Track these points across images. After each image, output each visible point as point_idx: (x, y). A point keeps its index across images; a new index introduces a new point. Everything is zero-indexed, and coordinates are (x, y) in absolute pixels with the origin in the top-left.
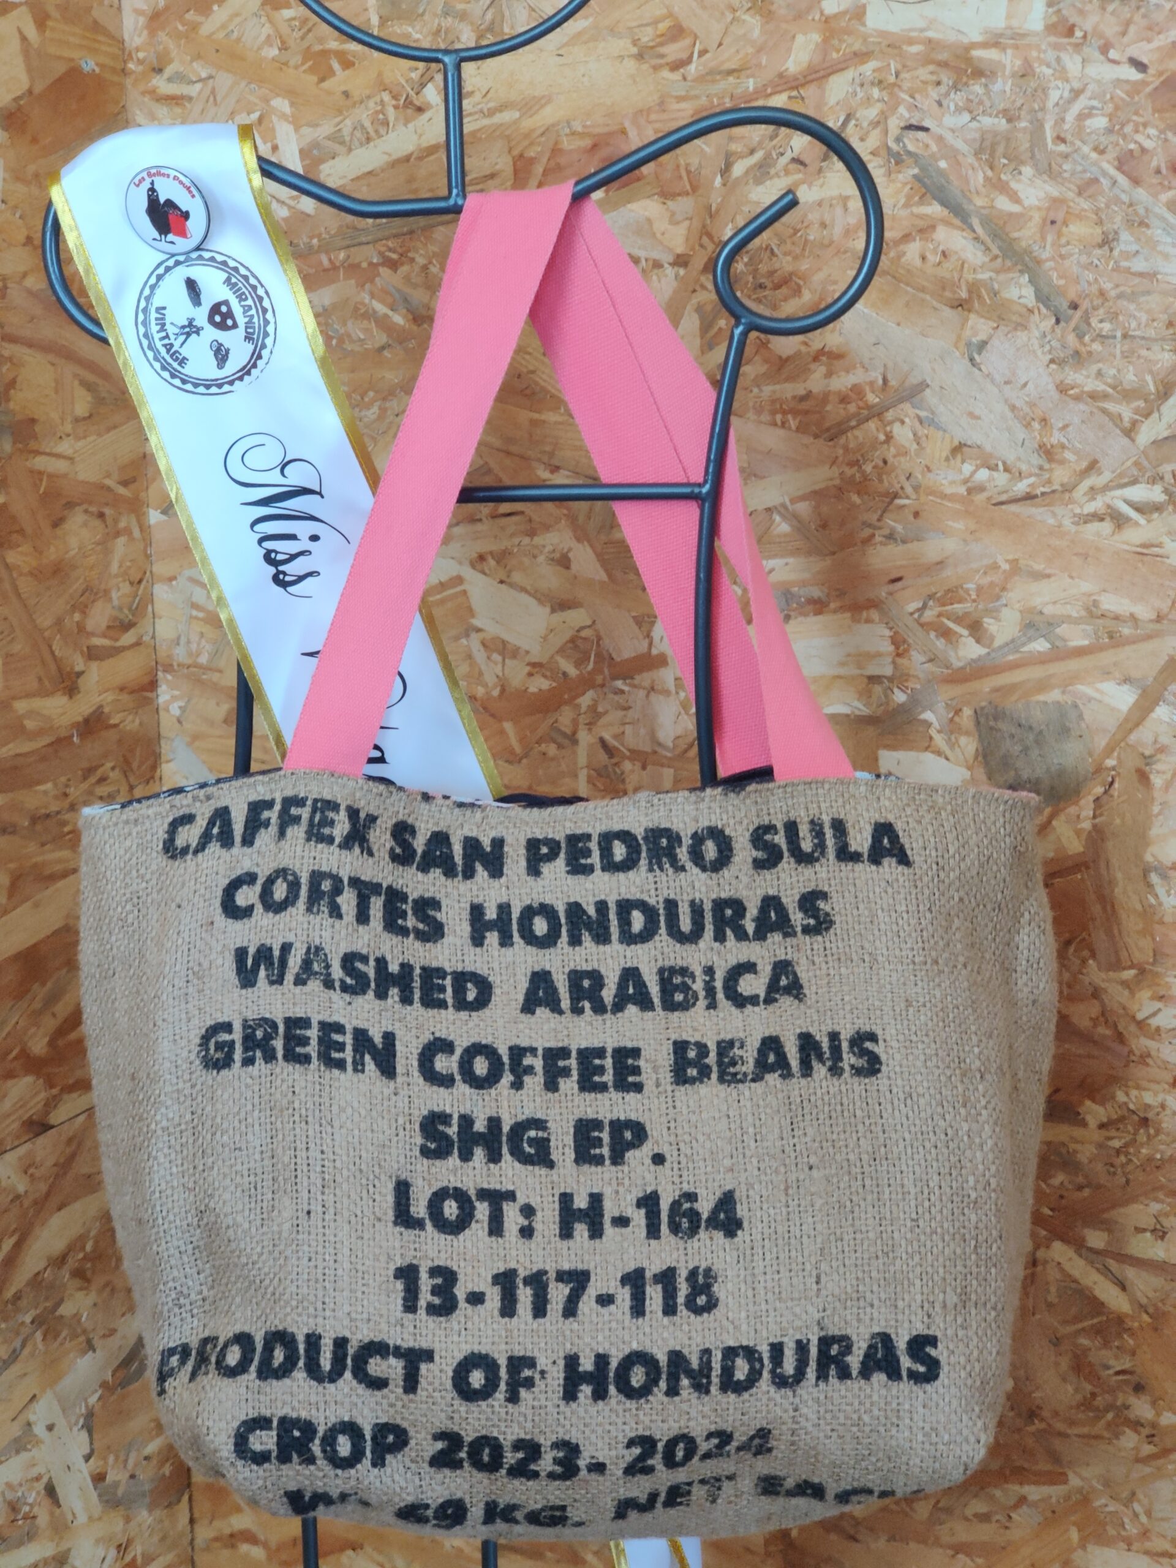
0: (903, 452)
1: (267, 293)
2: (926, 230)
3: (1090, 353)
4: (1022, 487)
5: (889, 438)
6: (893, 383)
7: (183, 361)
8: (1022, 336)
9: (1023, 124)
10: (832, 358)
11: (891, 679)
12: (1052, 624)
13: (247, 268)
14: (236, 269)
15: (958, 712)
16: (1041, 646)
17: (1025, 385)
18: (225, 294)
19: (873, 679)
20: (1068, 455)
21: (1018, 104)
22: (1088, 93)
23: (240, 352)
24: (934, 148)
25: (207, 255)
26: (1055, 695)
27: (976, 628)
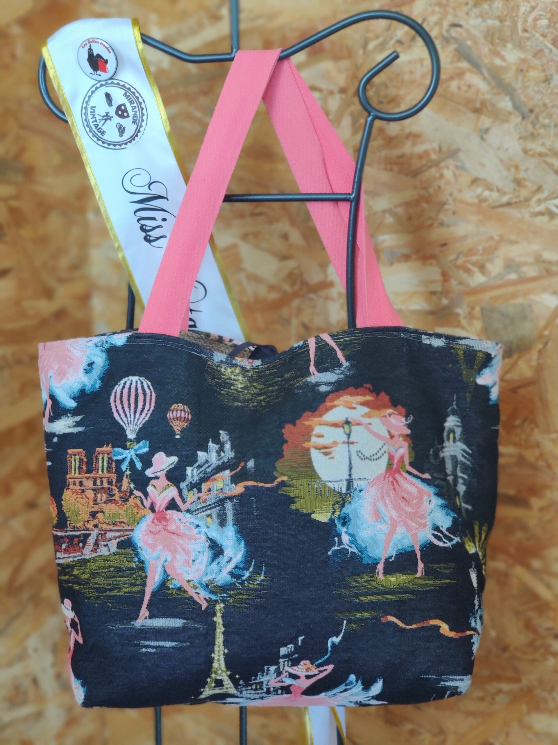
0: (448, 183)
1: (144, 100)
2: (460, 74)
3: (539, 134)
4: (505, 199)
5: (442, 176)
6: (444, 149)
7: (103, 133)
8: (506, 126)
9: (507, 23)
10: (415, 137)
11: (441, 293)
12: (519, 265)
13: (135, 89)
14: (129, 89)
15: (473, 308)
16: (513, 276)
17: (507, 150)
18: (124, 100)
19: (433, 293)
20: (528, 184)
21: (505, 13)
22: (539, 8)
23: (130, 130)
24: (465, 35)
25: (115, 82)
26: (520, 300)
27: (482, 268)
